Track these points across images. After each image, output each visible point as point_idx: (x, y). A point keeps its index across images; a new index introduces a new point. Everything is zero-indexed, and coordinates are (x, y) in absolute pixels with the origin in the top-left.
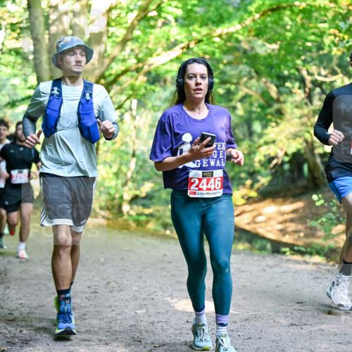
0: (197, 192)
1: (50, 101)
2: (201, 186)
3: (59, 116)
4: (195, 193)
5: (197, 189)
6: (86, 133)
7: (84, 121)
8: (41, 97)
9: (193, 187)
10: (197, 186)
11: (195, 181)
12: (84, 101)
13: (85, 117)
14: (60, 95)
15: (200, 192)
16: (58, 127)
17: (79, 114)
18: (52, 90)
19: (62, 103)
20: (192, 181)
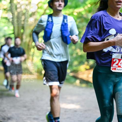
0: (117, 68)
1: (47, 25)
2: (119, 65)
3: (52, 32)
4: (115, 69)
5: (117, 66)
6: (65, 40)
7: (64, 34)
8: (42, 23)
9: (114, 65)
10: (117, 64)
11: (116, 61)
12: (64, 24)
13: (65, 31)
14: (52, 22)
15: (119, 68)
16: (52, 37)
17: (61, 30)
18: (48, 19)
19: (53, 25)
20: (114, 61)
